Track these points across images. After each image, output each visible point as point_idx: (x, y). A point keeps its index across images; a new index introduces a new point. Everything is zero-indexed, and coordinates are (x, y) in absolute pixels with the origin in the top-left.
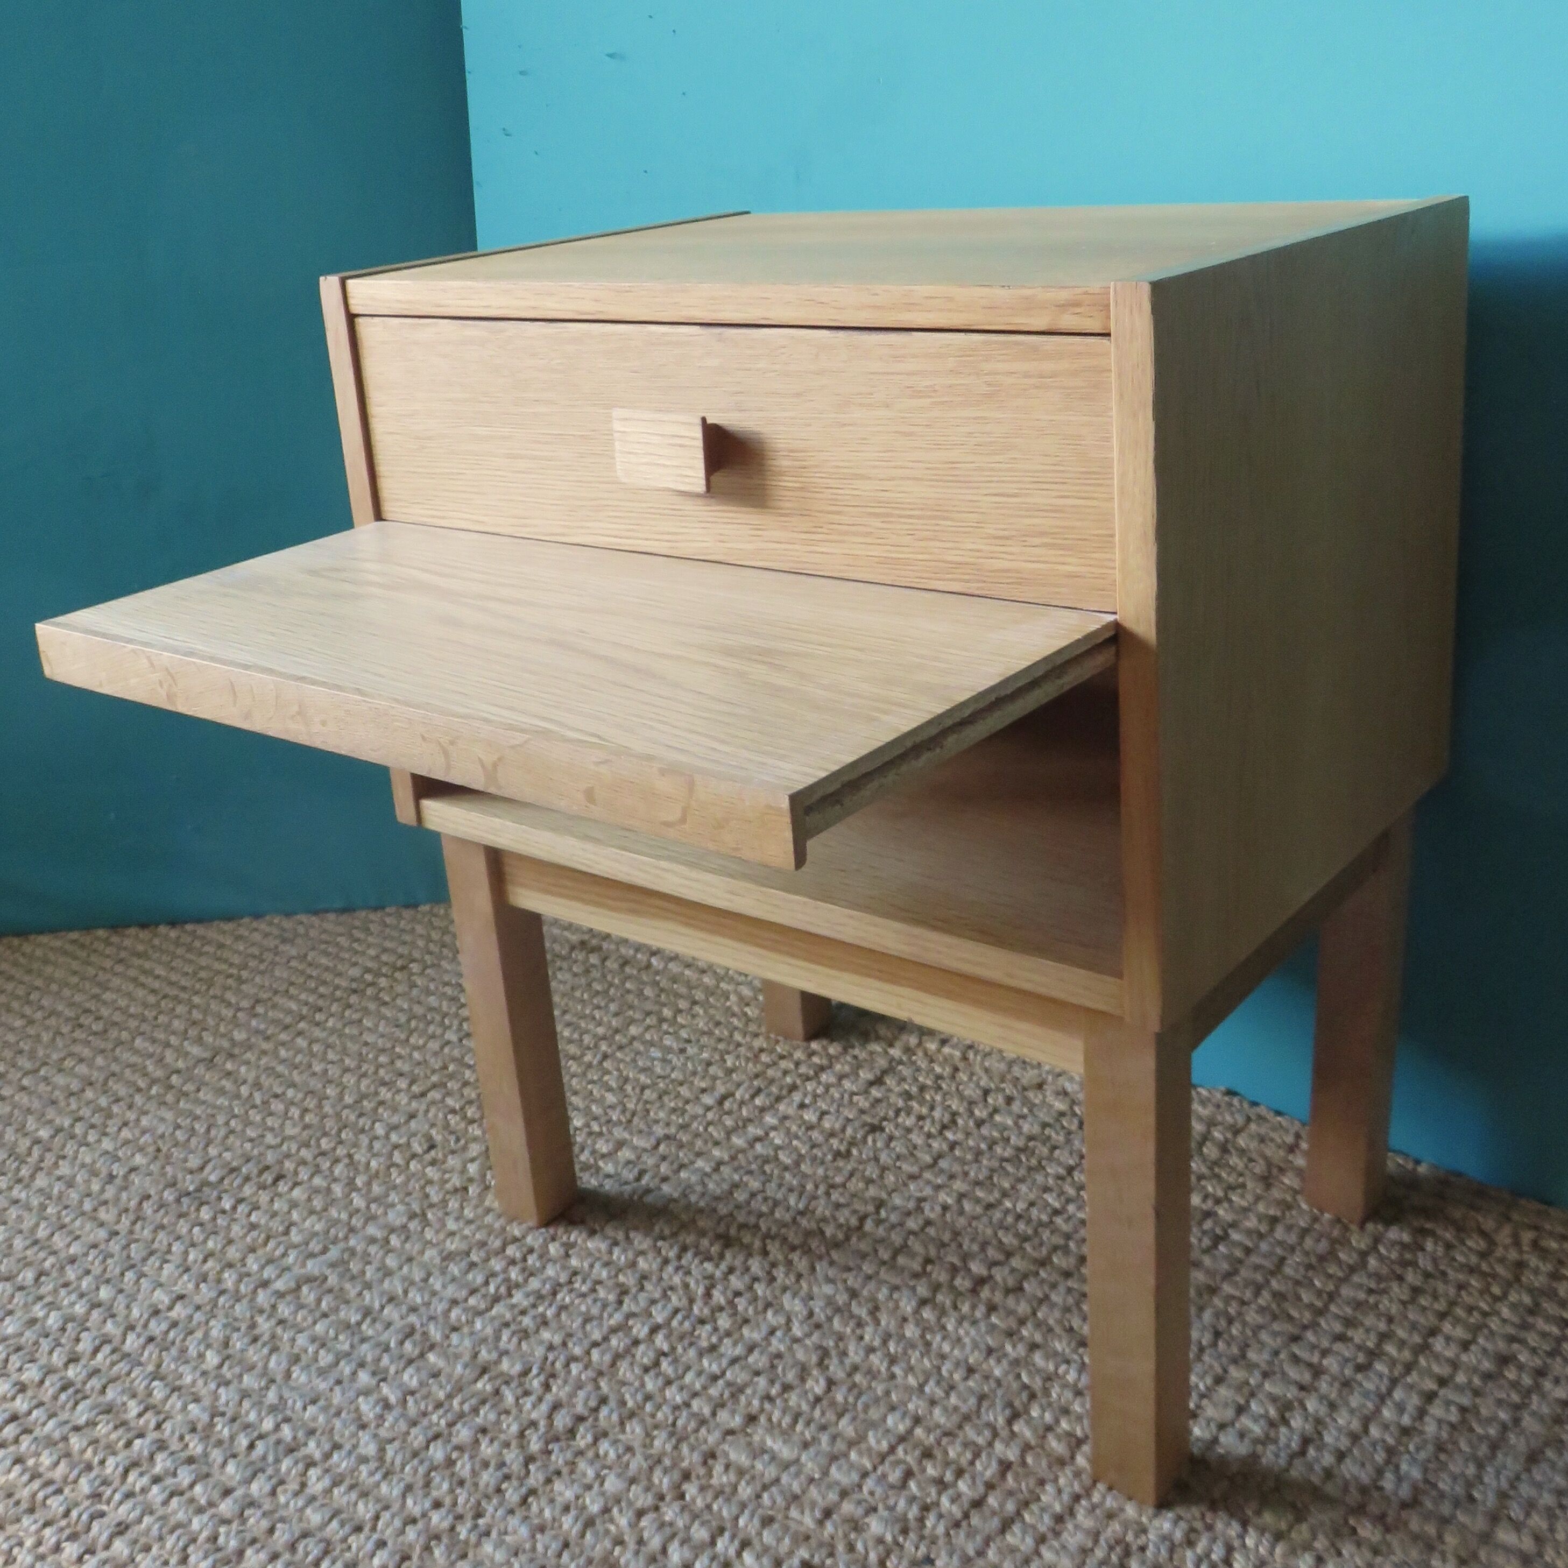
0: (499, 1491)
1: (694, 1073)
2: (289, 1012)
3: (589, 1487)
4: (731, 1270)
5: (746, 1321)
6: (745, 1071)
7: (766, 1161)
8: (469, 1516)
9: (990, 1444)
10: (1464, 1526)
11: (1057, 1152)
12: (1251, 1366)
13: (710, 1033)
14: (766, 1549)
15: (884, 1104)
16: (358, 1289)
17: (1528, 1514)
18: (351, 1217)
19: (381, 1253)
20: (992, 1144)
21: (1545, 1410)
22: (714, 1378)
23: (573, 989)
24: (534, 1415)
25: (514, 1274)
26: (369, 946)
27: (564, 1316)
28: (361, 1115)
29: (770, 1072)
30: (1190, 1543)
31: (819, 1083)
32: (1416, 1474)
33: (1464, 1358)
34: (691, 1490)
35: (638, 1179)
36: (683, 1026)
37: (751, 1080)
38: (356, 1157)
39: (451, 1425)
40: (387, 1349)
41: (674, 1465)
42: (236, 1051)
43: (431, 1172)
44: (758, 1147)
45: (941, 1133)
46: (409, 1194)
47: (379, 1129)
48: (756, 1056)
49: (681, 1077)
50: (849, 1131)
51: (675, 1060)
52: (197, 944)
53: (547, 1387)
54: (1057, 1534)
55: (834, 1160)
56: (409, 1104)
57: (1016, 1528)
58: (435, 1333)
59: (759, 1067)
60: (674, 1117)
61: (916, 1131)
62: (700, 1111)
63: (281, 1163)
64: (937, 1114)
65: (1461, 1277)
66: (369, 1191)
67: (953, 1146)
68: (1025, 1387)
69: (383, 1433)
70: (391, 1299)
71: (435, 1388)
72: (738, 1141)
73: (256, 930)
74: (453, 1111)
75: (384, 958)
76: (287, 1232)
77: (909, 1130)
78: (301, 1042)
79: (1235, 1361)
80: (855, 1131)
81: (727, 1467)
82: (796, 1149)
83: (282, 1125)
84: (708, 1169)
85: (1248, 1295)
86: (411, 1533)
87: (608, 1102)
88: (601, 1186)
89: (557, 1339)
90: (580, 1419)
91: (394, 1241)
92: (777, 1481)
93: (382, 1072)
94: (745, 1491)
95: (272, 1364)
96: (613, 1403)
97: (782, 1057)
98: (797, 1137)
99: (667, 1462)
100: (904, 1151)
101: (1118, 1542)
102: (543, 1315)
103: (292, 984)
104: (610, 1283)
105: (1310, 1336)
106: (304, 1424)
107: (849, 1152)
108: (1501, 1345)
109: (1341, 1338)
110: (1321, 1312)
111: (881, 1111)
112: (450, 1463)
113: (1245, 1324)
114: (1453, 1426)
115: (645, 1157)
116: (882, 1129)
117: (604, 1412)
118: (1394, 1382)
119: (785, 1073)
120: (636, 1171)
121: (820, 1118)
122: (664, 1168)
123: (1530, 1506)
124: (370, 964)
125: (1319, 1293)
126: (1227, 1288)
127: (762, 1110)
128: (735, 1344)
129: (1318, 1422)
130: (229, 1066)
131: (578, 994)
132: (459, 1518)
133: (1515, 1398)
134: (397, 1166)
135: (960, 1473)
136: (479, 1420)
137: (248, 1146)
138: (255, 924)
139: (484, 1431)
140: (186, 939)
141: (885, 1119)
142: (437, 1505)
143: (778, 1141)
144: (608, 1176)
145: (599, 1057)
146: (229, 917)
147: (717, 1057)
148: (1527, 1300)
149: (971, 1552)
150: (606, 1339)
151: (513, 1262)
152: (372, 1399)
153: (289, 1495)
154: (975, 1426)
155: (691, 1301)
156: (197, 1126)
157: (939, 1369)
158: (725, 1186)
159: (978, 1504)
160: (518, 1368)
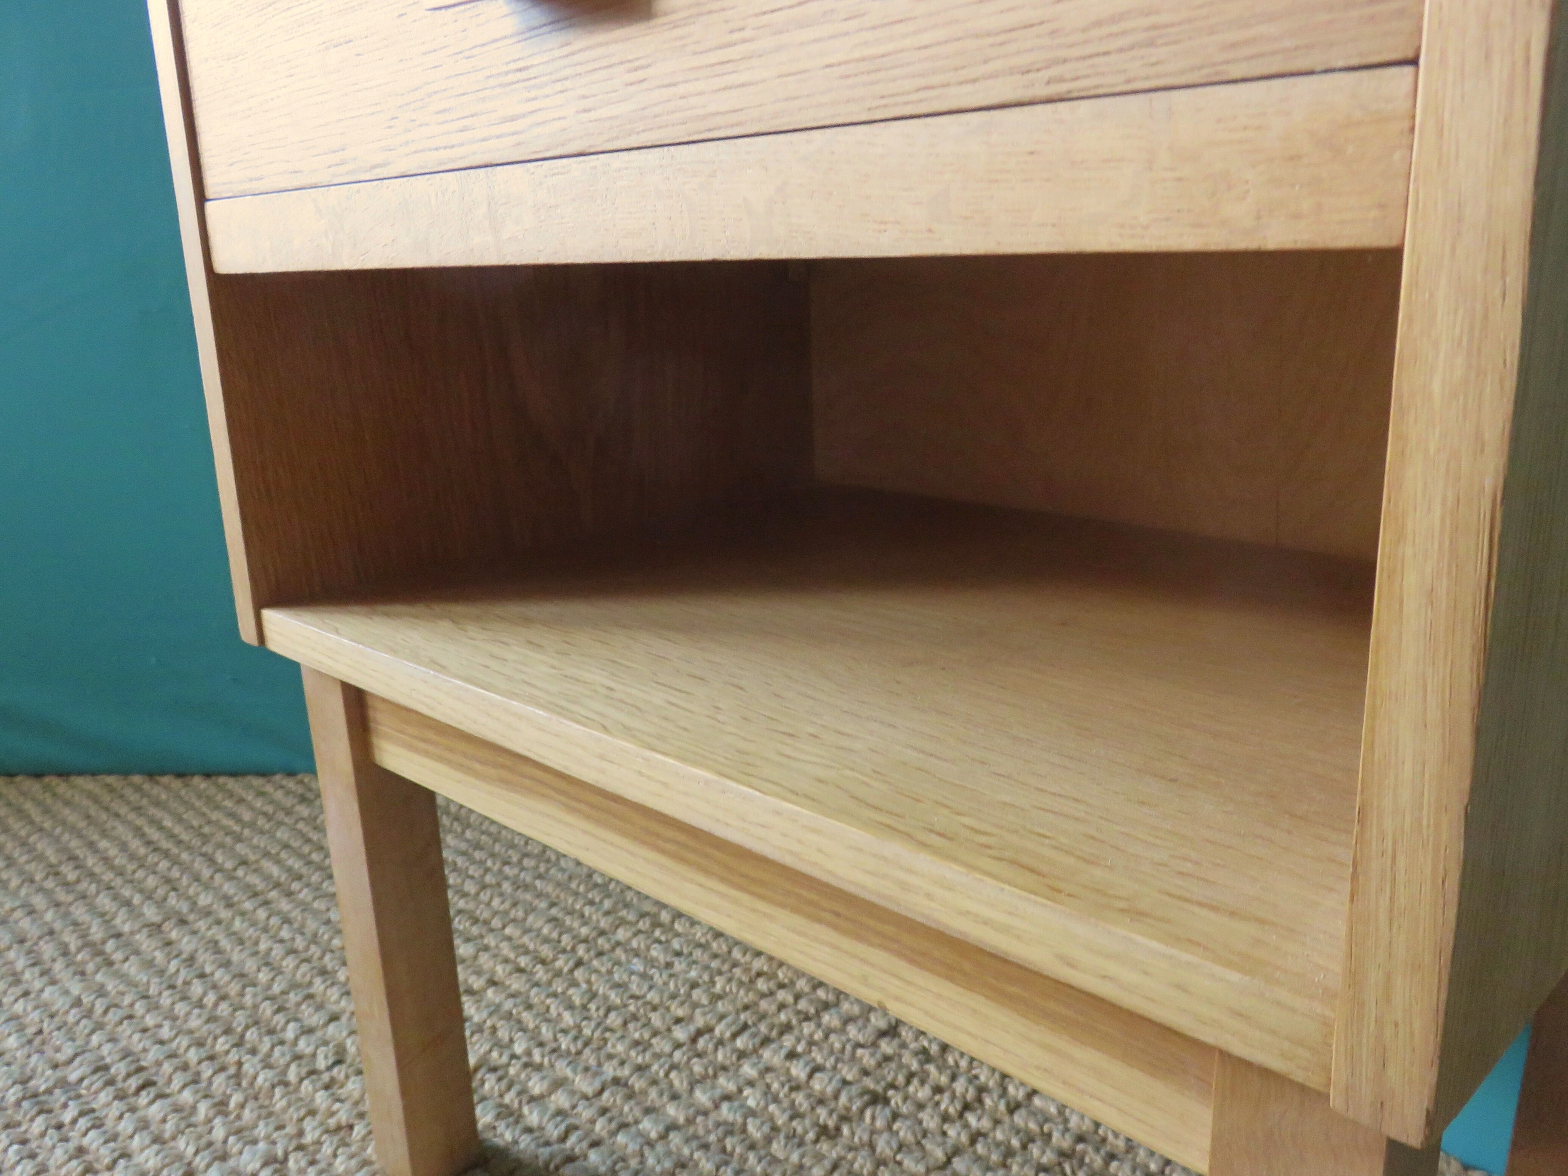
1: (673, 997)
2: (267, 878)
6: (733, 1001)
7: (730, 1131)
11: (1114, 1164)
13: (704, 947)
15: (893, 1065)
20: (1028, 1140)
23: (570, 878)
28: (278, 1010)
29: (764, 1005)
31: (819, 1025)
35: (563, 1139)
36: (678, 935)
37: (738, 1013)
38: (246, 1067)
42: (191, 917)
43: (321, 1099)
44: (725, 1106)
45: (961, 1115)
46: (280, 1127)
47: (291, 1032)
48: (752, 981)
49: (656, 1000)
50: (843, 1099)
51: (657, 976)
52: (219, 797)
55: (817, 1141)
56: (338, 1002)
59: (751, 997)
60: (633, 1053)
61: (929, 1110)
62: (667, 1048)
63: (159, 1064)
64: (959, 1086)
66: (238, 1117)
67: (975, 1137)
72: (702, 1097)
73: (282, 787)
77: (921, 1106)
78: (262, 914)
80: (850, 1100)
82: (772, 1119)
83: (188, 1014)
84: (653, 1135)
87: (563, 1025)
88: (516, 1142)
93: (328, 957)
97: (781, 986)
98: (776, 1100)
100: (910, 1138)
103: (287, 847)
107: (838, 1129)
111: (889, 1073)
115: (581, 1107)
116: (886, 1101)
119: (782, 1006)
120: (562, 1127)
121: (810, 1076)
122: (600, 1126)
127: (742, 1055)
130: (174, 935)
131: (573, 885)
134: (286, 1084)
137: (136, 1037)
138: (284, 782)
140: (212, 791)
141: (892, 1086)
143: (751, 1103)
144: (529, 1130)
145: (571, 963)
146: (264, 773)
147: (706, 977)
158: (668, 1164)
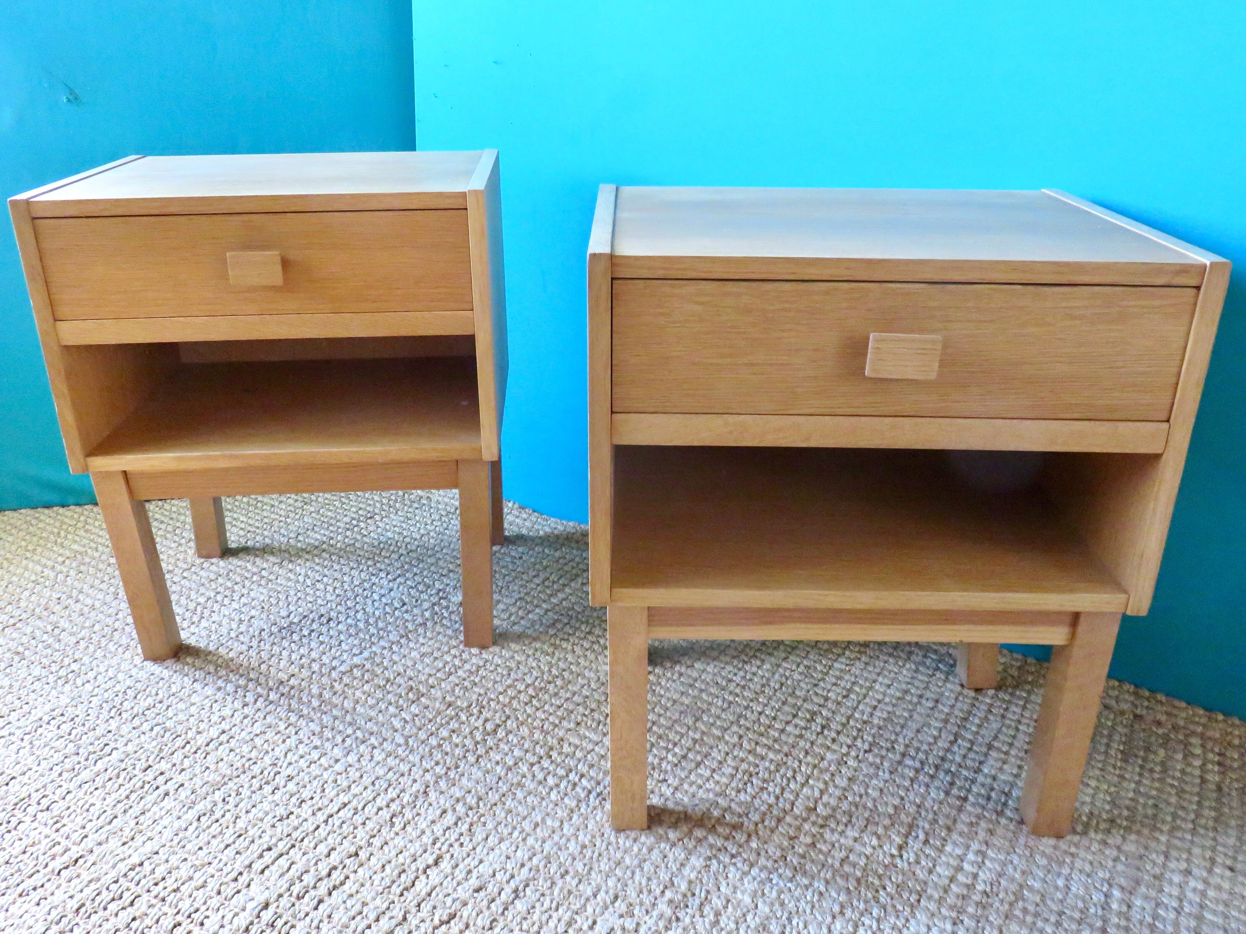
0: (465, 757)
3: (507, 754)
4: (559, 659)
5: (570, 682)
7: (569, 609)
8: (453, 768)
9: (687, 732)
10: (891, 759)
12: (798, 697)
14: (592, 778)
16: (382, 670)
17: (917, 753)
18: (371, 637)
19: (390, 654)
21: (923, 711)
22: (559, 707)
24: (476, 725)
25: (457, 662)
26: (352, 506)
27: (483, 681)
28: (364, 590)
29: (566, 568)
30: (778, 771)
32: (870, 739)
33: (888, 691)
34: (554, 754)
38: (367, 610)
39: (438, 729)
40: (401, 697)
41: (545, 745)
43: (406, 616)
44: (564, 603)
46: (398, 626)
47: (376, 597)
52: (259, 505)
53: (481, 712)
54: (720, 769)
56: (388, 584)
57: (702, 766)
58: (423, 689)
62: (535, 586)
63: (329, 613)
65: (886, 658)
66: (377, 625)
68: (700, 708)
69: (406, 733)
70: (399, 674)
71: (427, 713)
74: (412, 587)
75: (361, 512)
76: (340, 645)
79: (790, 695)
81: (570, 744)
85: (794, 667)
86: (428, 776)
89: (482, 691)
90: (498, 726)
91: (394, 647)
92: (593, 750)
93: (370, 569)
94: (579, 754)
95: (346, 704)
96: (513, 718)
99: (541, 743)
101: (746, 771)
102: (474, 681)
103: (315, 525)
104: (503, 666)
105: (822, 684)
106: (367, 731)
108: (904, 686)
109: (835, 684)
110: (827, 674)
112: (440, 746)
113: (793, 680)
114: (885, 719)
115: (510, 608)
117: (509, 723)
118: (859, 702)
123: (918, 750)
124: (354, 516)
125: (825, 666)
126: (785, 664)
127: (564, 585)
128: (566, 692)
129: (828, 719)
130: (291, 566)
132: (449, 769)
133: (910, 707)
134: (389, 613)
135: (675, 744)
136: (451, 726)
137: (310, 605)
139: (453, 731)
140: (253, 502)
142: (437, 763)
143: (573, 600)
148: (913, 667)
149: (683, 776)
150: (505, 691)
151: (455, 657)
152: (398, 718)
153: (367, 762)
154: (679, 725)
155: (543, 673)
156: (280, 596)
157: (660, 701)
159: (684, 757)
160: (465, 704)
